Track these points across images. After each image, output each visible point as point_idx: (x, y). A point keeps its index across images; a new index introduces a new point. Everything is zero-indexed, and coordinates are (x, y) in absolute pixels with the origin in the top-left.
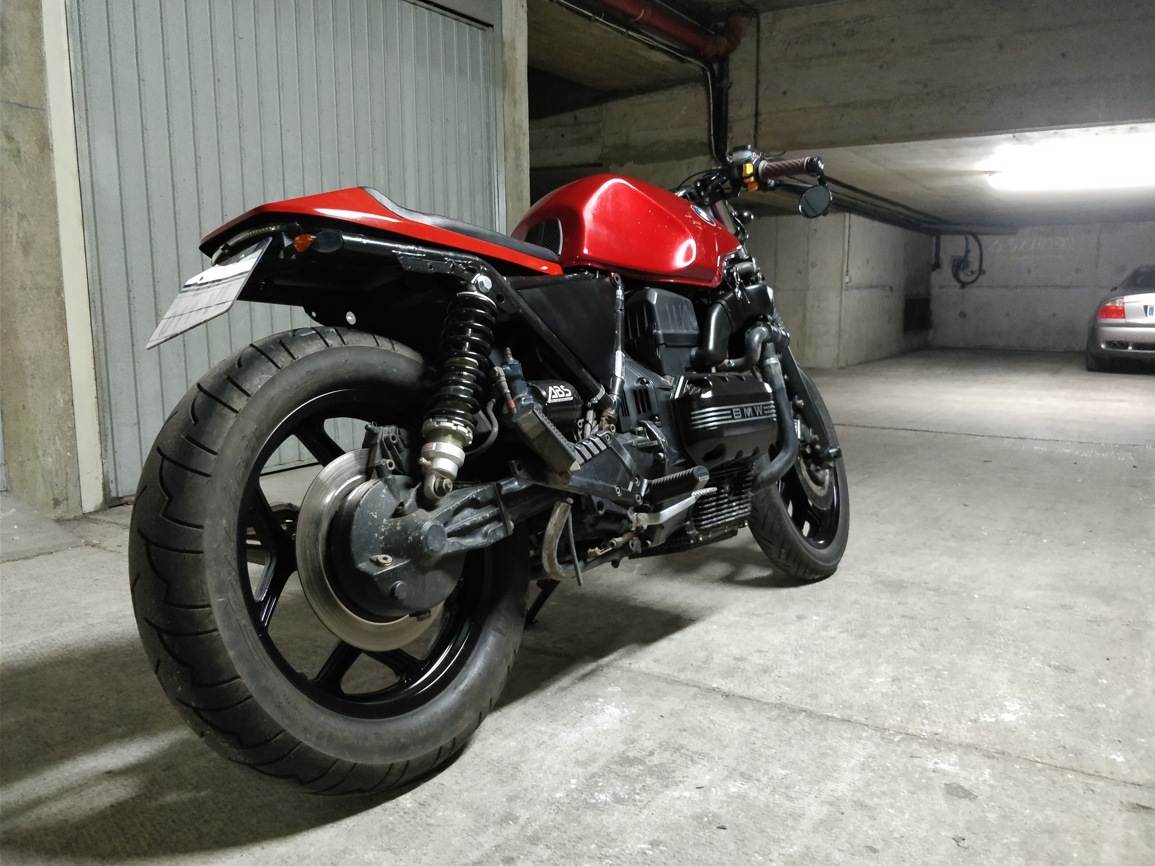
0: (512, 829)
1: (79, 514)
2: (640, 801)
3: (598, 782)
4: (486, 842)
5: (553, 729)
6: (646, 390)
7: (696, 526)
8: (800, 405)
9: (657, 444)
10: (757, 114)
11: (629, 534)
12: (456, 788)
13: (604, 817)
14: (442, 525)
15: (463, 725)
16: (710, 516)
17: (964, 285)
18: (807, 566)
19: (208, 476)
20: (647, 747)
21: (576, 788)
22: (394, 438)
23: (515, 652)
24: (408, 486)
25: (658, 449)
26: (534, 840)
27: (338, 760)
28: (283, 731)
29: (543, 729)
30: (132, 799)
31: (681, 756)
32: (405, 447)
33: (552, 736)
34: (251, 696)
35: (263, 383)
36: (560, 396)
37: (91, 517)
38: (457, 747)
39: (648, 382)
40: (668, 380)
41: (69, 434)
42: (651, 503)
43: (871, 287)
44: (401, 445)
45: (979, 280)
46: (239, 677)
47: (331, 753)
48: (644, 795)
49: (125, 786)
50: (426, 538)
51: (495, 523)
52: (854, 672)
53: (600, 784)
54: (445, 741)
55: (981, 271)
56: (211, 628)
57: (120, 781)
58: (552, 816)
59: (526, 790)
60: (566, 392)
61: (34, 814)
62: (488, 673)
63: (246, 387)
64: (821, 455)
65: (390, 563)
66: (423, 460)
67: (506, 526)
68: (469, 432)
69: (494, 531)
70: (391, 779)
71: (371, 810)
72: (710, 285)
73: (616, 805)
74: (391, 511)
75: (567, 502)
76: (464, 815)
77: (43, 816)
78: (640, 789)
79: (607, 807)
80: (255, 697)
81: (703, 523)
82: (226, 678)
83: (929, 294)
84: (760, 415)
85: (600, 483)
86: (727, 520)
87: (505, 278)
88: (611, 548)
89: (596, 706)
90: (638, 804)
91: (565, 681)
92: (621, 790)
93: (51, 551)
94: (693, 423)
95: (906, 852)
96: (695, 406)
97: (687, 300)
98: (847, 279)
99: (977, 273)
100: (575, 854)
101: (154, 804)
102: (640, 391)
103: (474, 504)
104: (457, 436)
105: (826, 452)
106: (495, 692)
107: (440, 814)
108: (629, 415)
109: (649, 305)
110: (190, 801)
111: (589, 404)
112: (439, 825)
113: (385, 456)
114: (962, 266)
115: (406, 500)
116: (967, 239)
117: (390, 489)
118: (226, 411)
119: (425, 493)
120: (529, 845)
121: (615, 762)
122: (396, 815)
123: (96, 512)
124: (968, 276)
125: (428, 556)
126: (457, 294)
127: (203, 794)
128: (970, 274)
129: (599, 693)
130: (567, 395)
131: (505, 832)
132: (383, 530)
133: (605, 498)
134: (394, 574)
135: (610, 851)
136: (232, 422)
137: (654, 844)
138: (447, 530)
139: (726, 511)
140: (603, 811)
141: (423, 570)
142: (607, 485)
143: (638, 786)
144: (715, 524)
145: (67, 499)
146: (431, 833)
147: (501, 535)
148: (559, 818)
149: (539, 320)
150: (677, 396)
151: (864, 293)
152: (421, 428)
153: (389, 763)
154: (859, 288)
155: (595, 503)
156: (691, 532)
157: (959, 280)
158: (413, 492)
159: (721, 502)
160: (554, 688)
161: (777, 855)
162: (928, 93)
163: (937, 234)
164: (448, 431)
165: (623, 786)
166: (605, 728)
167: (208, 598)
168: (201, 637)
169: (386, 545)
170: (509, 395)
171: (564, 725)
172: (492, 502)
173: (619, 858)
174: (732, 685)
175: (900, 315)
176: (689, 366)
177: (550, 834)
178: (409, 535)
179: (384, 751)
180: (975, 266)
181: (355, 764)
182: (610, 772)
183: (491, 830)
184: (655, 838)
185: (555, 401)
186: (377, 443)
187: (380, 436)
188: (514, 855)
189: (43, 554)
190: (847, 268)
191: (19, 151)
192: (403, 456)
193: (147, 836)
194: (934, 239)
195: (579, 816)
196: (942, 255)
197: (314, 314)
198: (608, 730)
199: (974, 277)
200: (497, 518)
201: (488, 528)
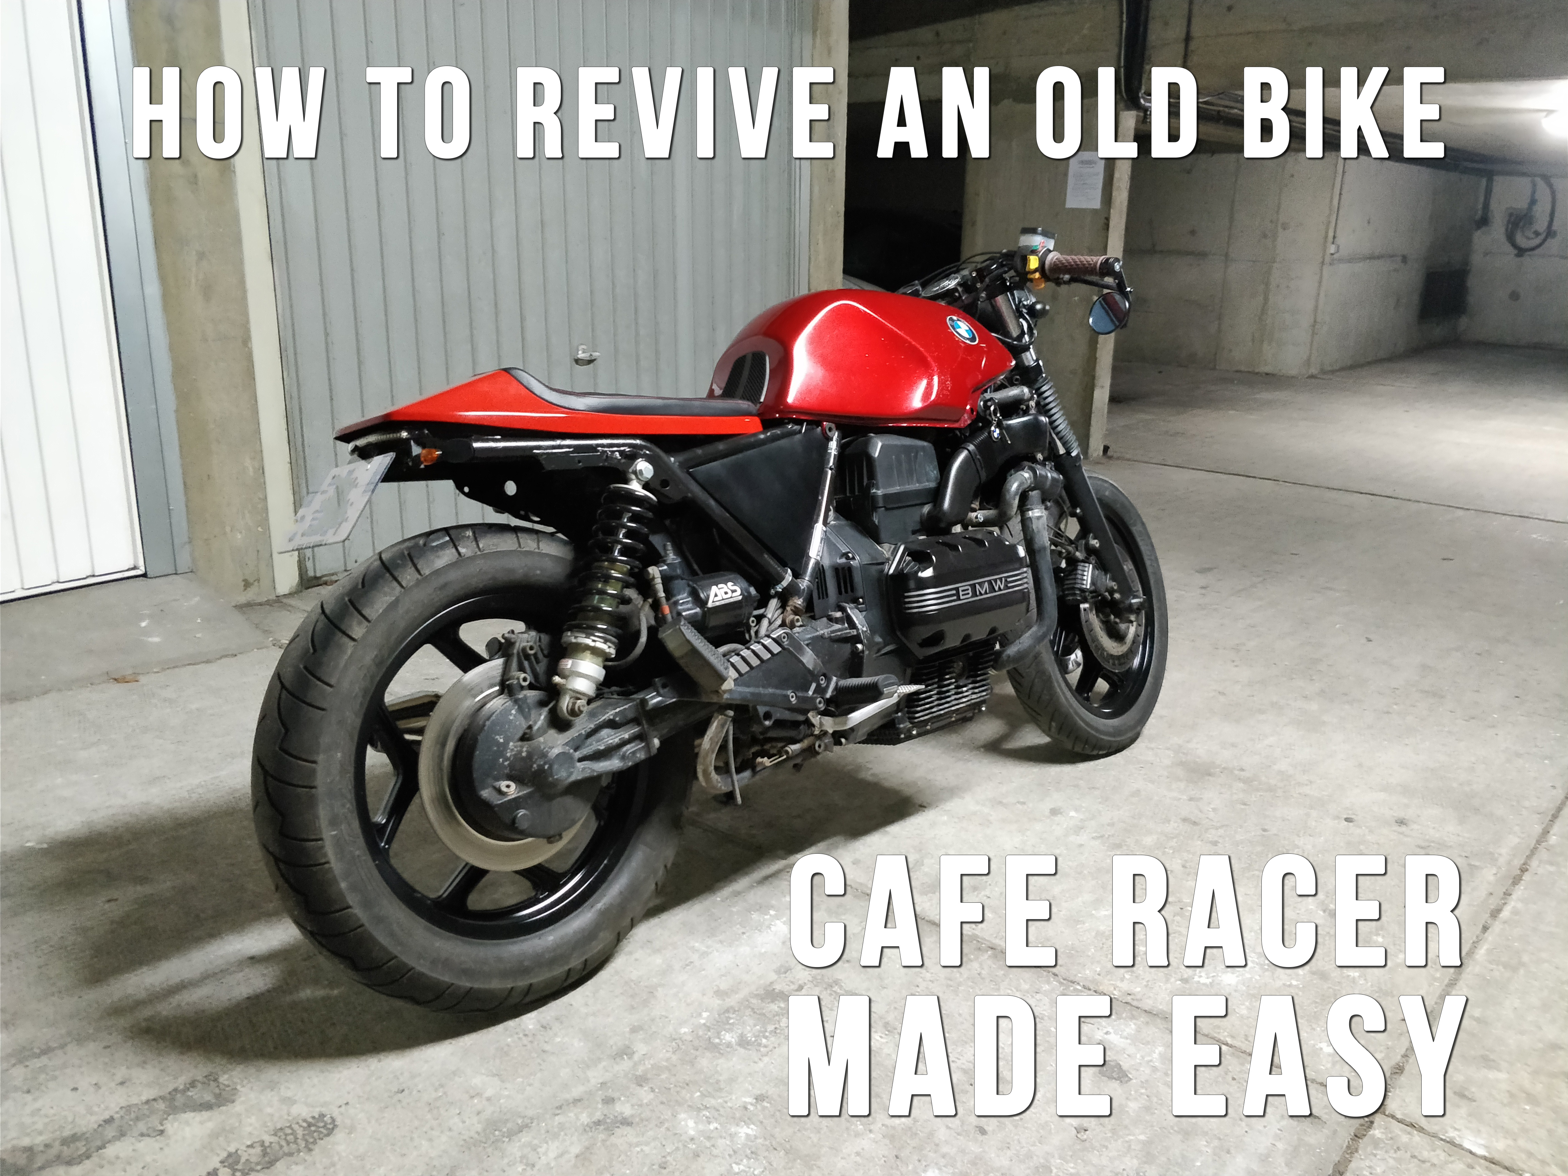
0: (625, 1065)
1: (273, 597)
2: (765, 1046)
3: (730, 1018)
4: (594, 1077)
5: (708, 947)
6: (850, 569)
7: (909, 718)
8: (1093, 546)
9: (855, 633)
10: (1188, 38)
11: (811, 739)
12: (584, 1010)
13: (721, 1061)
14: (572, 751)
15: (596, 947)
16: (928, 706)
17: (1521, 252)
18: (1087, 742)
19: (323, 709)
20: (798, 980)
21: (704, 1024)
22: (531, 648)
23: (666, 866)
24: (542, 704)
25: (857, 639)
26: (641, 1081)
27: (452, 984)
28: (396, 957)
29: (697, 945)
30: (269, 991)
31: (831, 995)
32: (545, 656)
33: (704, 954)
34: (362, 926)
35: (385, 606)
36: (725, 596)
37: (285, 600)
38: (590, 968)
39: (853, 558)
40: (885, 550)
41: (260, 506)
42: (837, 707)
43: (1372, 257)
44: (540, 656)
45: (1547, 244)
46: (349, 907)
47: (446, 978)
48: (773, 1039)
49: (264, 975)
50: (551, 767)
51: (637, 742)
52: (1080, 899)
53: (731, 1021)
54: (575, 962)
55: (1550, 233)
56: (323, 861)
57: (261, 969)
58: (668, 1055)
59: (653, 1020)
60: (733, 591)
61: (176, 999)
62: (632, 891)
63: (366, 612)
64: (1122, 606)
65: (511, 790)
66: (557, 679)
67: (648, 747)
68: (609, 647)
69: (634, 753)
70: (512, 1001)
71: (493, 1028)
72: (956, 425)
73: (739, 1048)
74: (520, 734)
75: (725, 715)
76: (582, 1044)
77: (183, 1004)
78: (771, 1032)
79: (728, 1050)
80: (367, 925)
81: (917, 715)
82: (337, 907)
83: (1466, 262)
84: (1000, 589)
85: (771, 690)
86: (953, 708)
87: (672, 459)
88: (785, 757)
89: (764, 920)
90: (762, 1049)
91: (742, 883)
92: (750, 1030)
93: (235, 653)
94: (907, 606)
95: (1016, 1137)
96: (912, 584)
97: (925, 444)
98: (1332, 249)
99: (1545, 234)
100: (677, 1101)
101: (288, 999)
102: (843, 569)
103: (612, 724)
104: (595, 651)
105: (1127, 602)
106: (638, 909)
107: (558, 1040)
108: (827, 596)
109: (870, 459)
110: (324, 999)
111: (773, 591)
112: (553, 1053)
113: (521, 669)
114: (1521, 224)
115: (535, 723)
116: (1534, 185)
117: (521, 710)
118: (345, 639)
119: (558, 711)
120: (634, 1086)
121: (757, 996)
122: (516, 1036)
123: (291, 595)
124: (1528, 238)
125: (554, 784)
126: (612, 486)
127: (336, 992)
128: (1533, 236)
129: (773, 902)
130: (735, 594)
131: (617, 1068)
132: (508, 755)
133: (773, 706)
134: (516, 803)
135: (712, 1102)
136: (349, 652)
137: (759, 1098)
138: (578, 755)
139: (953, 698)
140: (722, 1054)
141: (550, 798)
142: (778, 692)
143: (771, 1028)
144: (935, 714)
145: (258, 580)
146: (544, 1061)
147: (641, 756)
148: (674, 1058)
149: (712, 502)
150: (891, 571)
151: (1359, 267)
152: (561, 638)
153: (509, 986)
154: (1352, 260)
155: (761, 714)
156: (902, 726)
157: (1514, 245)
158: (545, 712)
159: (944, 689)
160: (727, 891)
161: (880, 1125)
162: (1436, 17)
163: (1490, 175)
164: (587, 648)
165: (755, 1025)
166: (763, 950)
167: (321, 832)
168: (314, 869)
169: (511, 771)
170: (664, 601)
171: (721, 942)
172: (635, 721)
173: (718, 1110)
174: (929, 904)
175: (1416, 298)
176: (918, 527)
177: (659, 1075)
178: (535, 763)
179: (505, 974)
180: (1541, 225)
181: (471, 988)
182: (748, 1007)
183: (604, 1063)
184: (764, 1092)
185: (718, 604)
186: (513, 654)
187: (517, 645)
188: (616, 1095)
189: (226, 656)
190: (1335, 232)
191: (196, 176)
192: (541, 668)
193: (275, 1036)
194: (1484, 182)
195: (696, 1058)
196: (1493, 205)
197: (466, 489)
198: (766, 952)
199: (1537, 241)
200: (639, 737)
201: (628, 749)
